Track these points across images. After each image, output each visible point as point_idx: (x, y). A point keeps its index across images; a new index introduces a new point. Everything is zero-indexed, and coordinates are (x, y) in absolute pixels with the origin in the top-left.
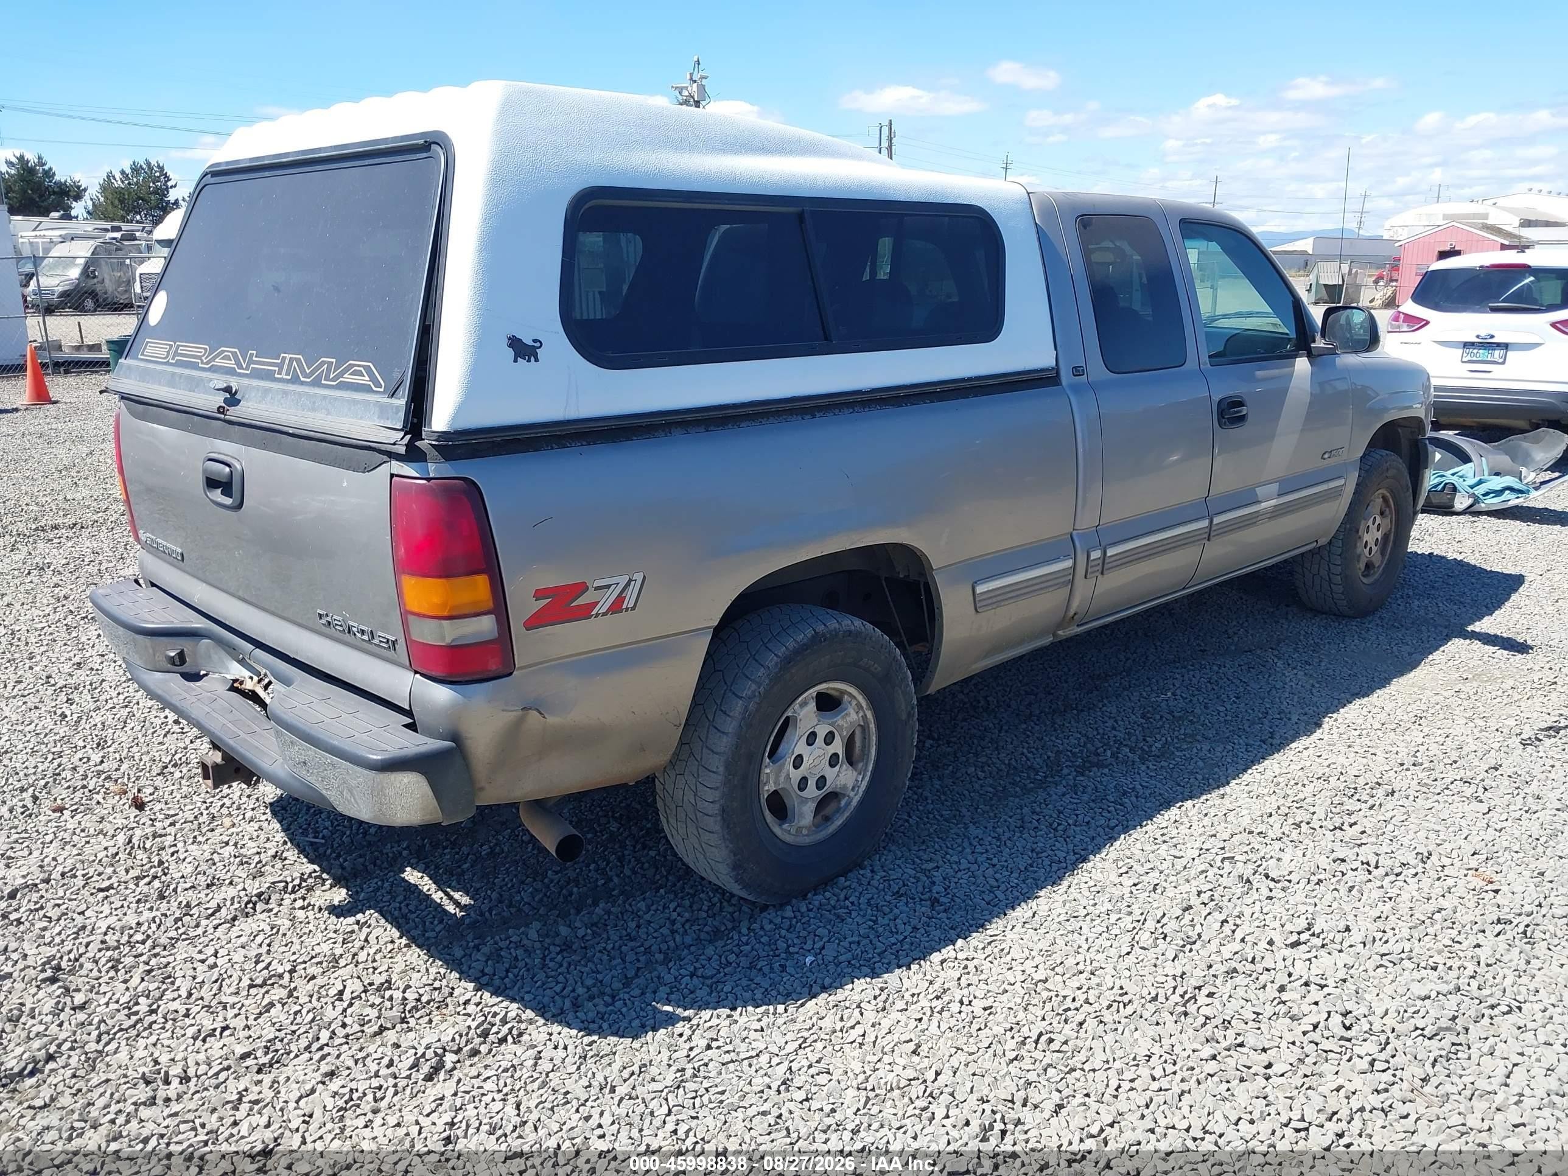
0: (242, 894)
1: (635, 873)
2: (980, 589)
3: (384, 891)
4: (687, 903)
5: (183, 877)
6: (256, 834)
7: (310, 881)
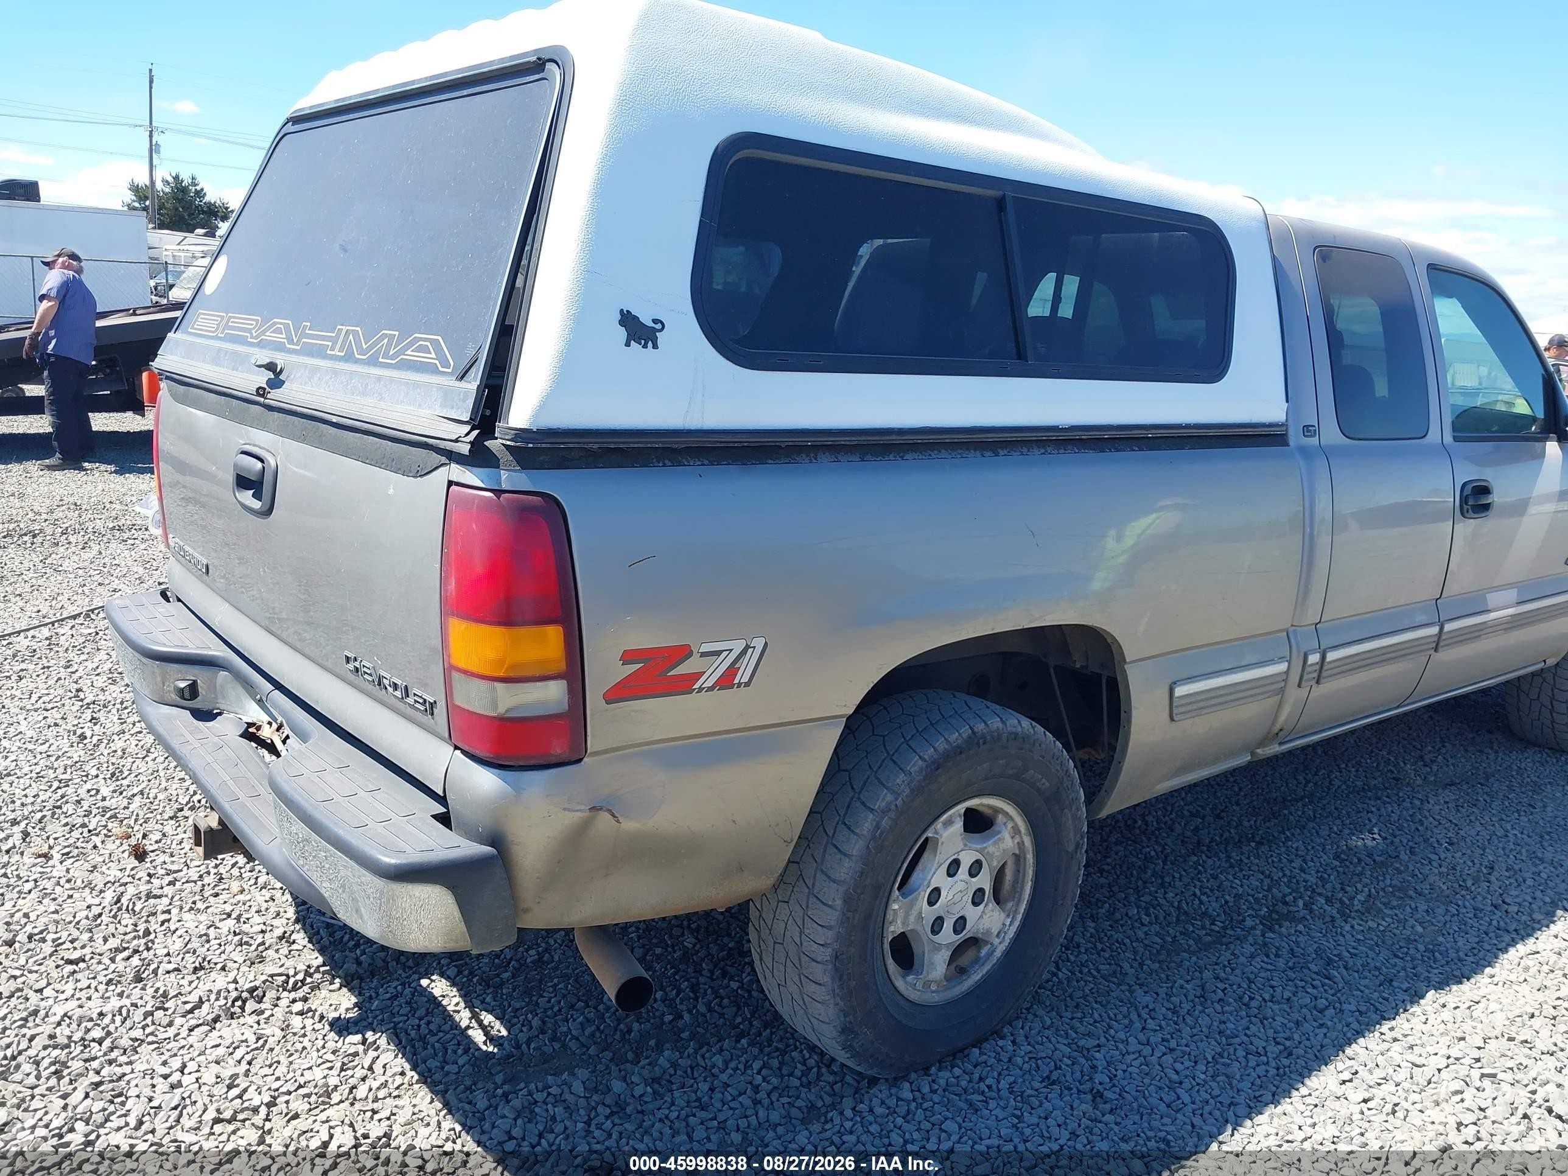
0: (232, 987)
1: (710, 1010)
2: (1180, 691)
3: (402, 1000)
4: (775, 1063)
5: (168, 954)
6: (265, 905)
7: (317, 976)
